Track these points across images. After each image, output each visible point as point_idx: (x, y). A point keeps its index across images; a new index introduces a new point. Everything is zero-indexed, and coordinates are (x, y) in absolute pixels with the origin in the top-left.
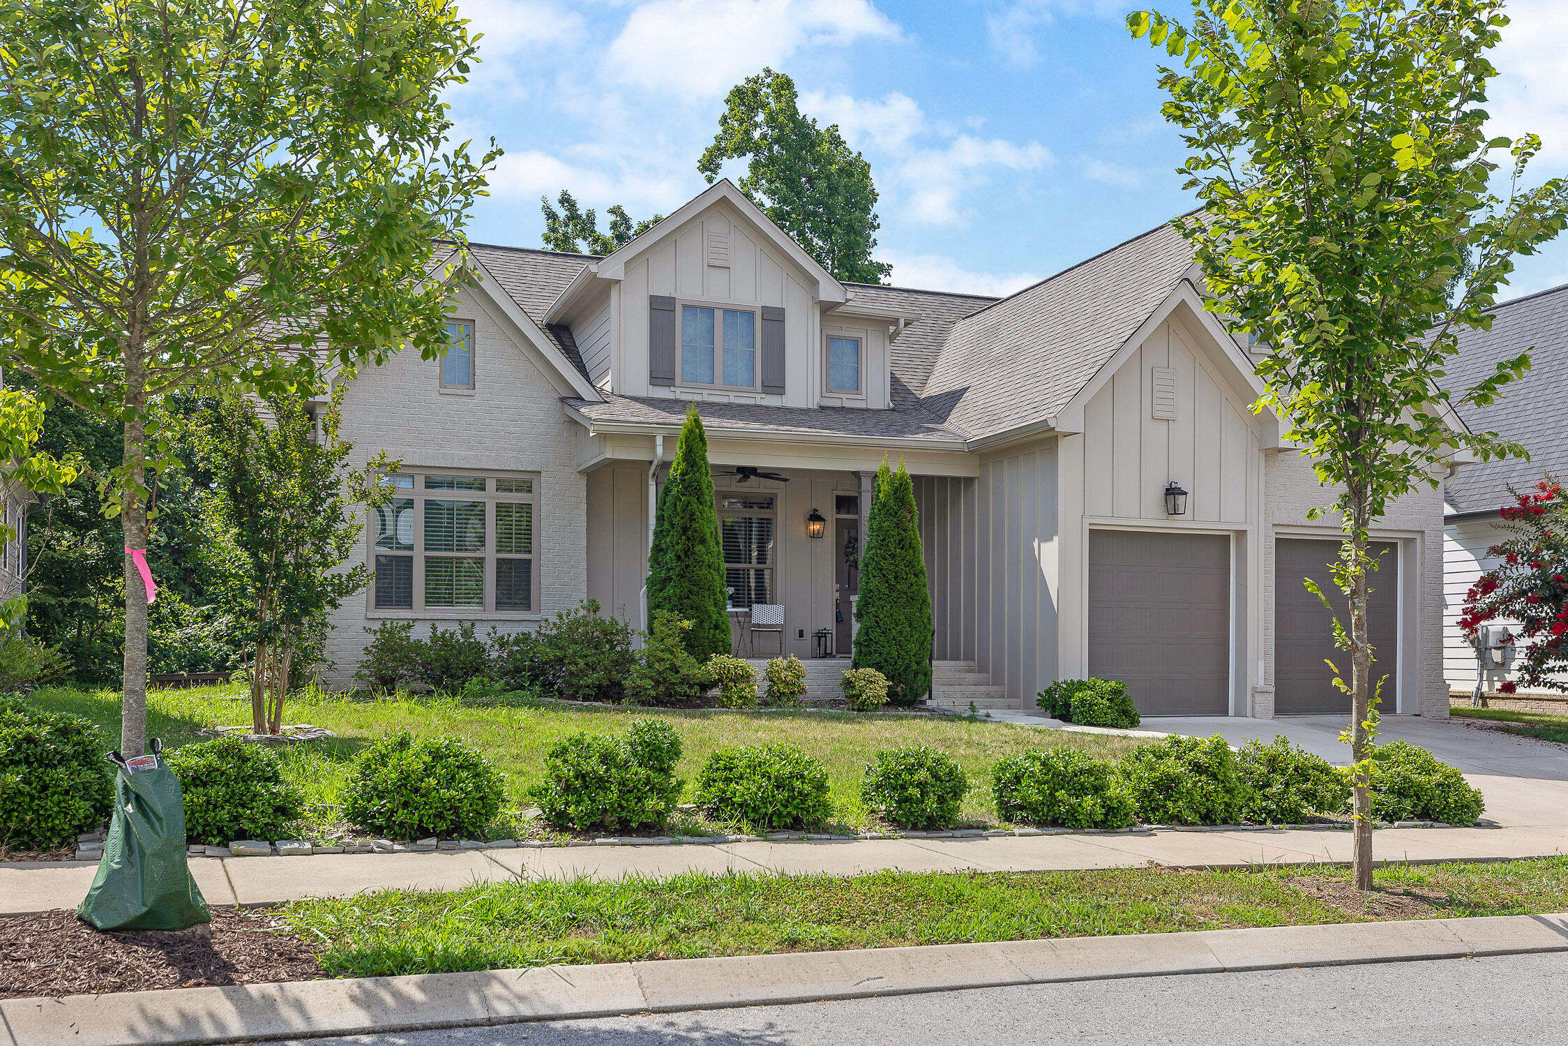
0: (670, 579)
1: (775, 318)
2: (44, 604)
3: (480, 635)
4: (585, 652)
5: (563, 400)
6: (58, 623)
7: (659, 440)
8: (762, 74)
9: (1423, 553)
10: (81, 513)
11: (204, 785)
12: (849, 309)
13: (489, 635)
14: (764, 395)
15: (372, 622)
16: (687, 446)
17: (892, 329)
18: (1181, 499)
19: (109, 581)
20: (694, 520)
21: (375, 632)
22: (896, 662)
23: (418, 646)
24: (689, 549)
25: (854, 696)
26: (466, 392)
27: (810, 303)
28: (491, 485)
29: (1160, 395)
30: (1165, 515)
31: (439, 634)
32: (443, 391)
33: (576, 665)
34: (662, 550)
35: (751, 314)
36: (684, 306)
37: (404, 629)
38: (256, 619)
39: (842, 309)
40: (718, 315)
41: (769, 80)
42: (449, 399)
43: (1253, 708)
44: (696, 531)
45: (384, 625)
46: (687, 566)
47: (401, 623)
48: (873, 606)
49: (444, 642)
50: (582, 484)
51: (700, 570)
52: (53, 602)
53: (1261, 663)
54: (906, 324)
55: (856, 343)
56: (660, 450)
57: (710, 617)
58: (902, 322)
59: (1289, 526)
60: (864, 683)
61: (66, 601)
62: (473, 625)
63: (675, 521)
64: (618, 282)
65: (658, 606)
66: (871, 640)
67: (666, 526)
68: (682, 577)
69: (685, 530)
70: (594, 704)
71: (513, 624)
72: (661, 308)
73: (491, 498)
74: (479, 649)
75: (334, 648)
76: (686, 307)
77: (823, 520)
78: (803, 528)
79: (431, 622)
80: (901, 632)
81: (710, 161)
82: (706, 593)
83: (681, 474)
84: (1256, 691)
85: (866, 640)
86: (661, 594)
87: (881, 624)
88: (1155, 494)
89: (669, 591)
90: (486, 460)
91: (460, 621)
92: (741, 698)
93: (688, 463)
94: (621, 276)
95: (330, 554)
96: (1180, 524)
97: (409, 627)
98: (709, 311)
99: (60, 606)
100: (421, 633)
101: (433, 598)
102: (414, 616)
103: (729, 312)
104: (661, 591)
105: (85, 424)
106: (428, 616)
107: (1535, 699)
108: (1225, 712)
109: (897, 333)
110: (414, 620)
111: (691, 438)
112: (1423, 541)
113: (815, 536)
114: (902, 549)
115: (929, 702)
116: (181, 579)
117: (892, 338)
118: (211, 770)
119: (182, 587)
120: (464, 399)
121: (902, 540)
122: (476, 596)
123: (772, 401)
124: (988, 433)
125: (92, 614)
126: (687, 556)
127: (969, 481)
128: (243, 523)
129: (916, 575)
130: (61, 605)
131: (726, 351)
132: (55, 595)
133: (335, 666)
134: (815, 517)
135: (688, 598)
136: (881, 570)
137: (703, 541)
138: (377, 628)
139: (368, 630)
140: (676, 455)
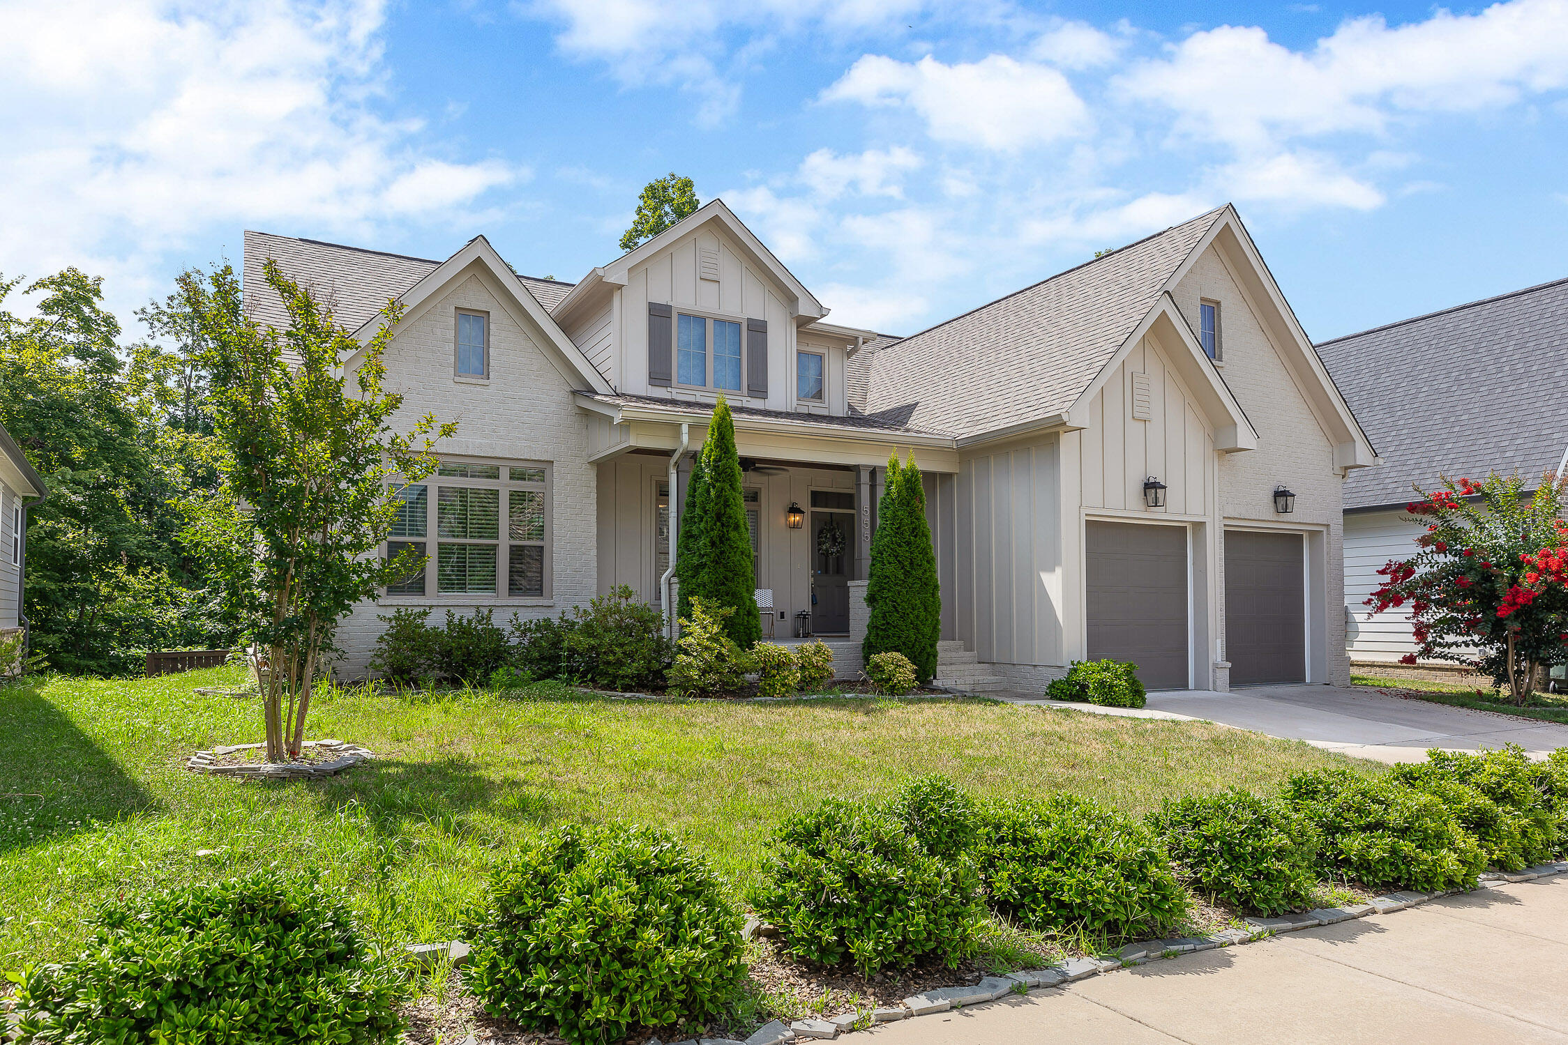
0: (703, 566)
1: (758, 329)
2: (44, 588)
3: (500, 621)
4: (622, 641)
5: (574, 393)
6: (58, 606)
7: (685, 428)
8: (669, 178)
9: (1329, 543)
10: (84, 507)
11: (201, 997)
12: (818, 326)
13: (511, 621)
14: (749, 399)
15: (384, 609)
16: (720, 434)
17: (849, 347)
18: (1160, 492)
19: (110, 568)
20: (728, 506)
21: (390, 620)
22: (913, 646)
23: (436, 634)
24: (723, 536)
25: (883, 679)
26: (481, 382)
27: (788, 319)
28: (504, 474)
29: (1139, 397)
30: (1143, 508)
31: (456, 621)
32: (457, 379)
33: (615, 654)
34: (692, 536)
35: (738, 325)
36: (679, 314)
37: (419, 617)
38: (271, 615)
39: (812, 326)
40: (710, 324)
41: (673, 182)
42: (463, 386)
43: (1214, 683)
44: (730, 517)
45: (398, 611)
46: (722, 553)
47: (416, 610)
48: (889, 591)
49: (464, 631)
50: (592, 475)
51: (735, 556)
52: (53, 587)
53: (1219, 641)
54: (864, 343)
55: (821, 357)
56: (685, 438)
57: (744, 604)
58: (861, 341)
59: (1234, 518)
60: (893, 667)
61: (66, 586)
62: (490, 611)
63: (710, 506)
64: (620, 287)
65: (692, 593)
66: (888, 623)
67: (698, 511)
68: (717, 563)
69: (719, 517)
70: (637, 695)
71: (529, 611)
72: (659, 315)
73: (504, 486)
74: (498, 633)
75: (345, 636)
76: (682, 315)
77: (803, 512)
78: (782, 520)
79: (446, 609)
80: (917, 617)
81: (630, 240)
82: (741, 579)
83: (714, 460)
84: (1216, 666)
85: (883, 625)
86: (694, 580)
87: (899, 608)
88: (1136, 487)
89: (704, 576)
90: (497, 447)
91: (478, 607)
92: (783, 685)
93: (721, 450)
94: (624, 281)
95: (365, 535)
96: (1157, 516)
97: (425, 614)
98: (701, 320)
99: (60, 590)
100: (436, 620)
101: (447, 584)
102: (428, 602)
103: (720, 322)
104: (694, 577)
105: (89, 428)
106: (442, 602)
107: (1379, 666)
108: (1185, 686)
109: (854, 351)
110: (431, 607)
111: (724, 425)
112: (1328, 534)
113: (795, 526)
114: (915, 536)
115: (935, 683)
116: (179, 566)
117: (849, 355)
118: (214, 964)
119: (180, 572)
120: (479, 388)
121: (915, 528)
122: (489, 584)
123: (757, 404)
124: (977, 431)
125: (91, 597)
126: (721, 542)
127: (947, 477)
128: (258, 494)
129: (928, 562)
130: (62, 590)
131: (716, 357)
132: (56, 581)
133: (346, 656)
134: (794, 510)
135: (723, 584)
136: (896, 557)
137: (737, 527)
138: (391, 616)
139: (383, 618)
140: (705, 443)
